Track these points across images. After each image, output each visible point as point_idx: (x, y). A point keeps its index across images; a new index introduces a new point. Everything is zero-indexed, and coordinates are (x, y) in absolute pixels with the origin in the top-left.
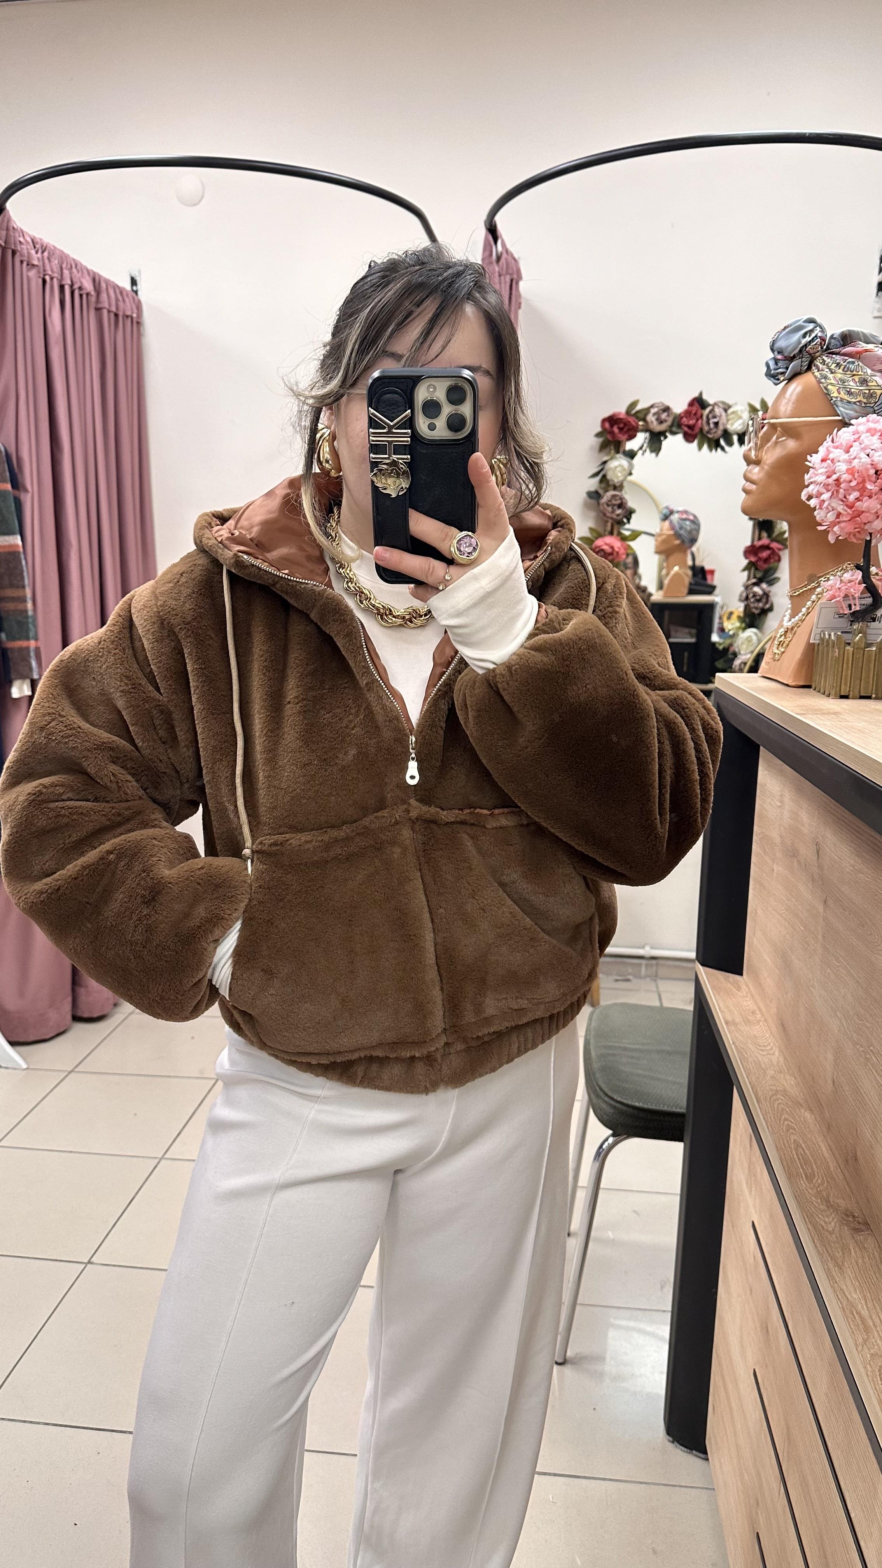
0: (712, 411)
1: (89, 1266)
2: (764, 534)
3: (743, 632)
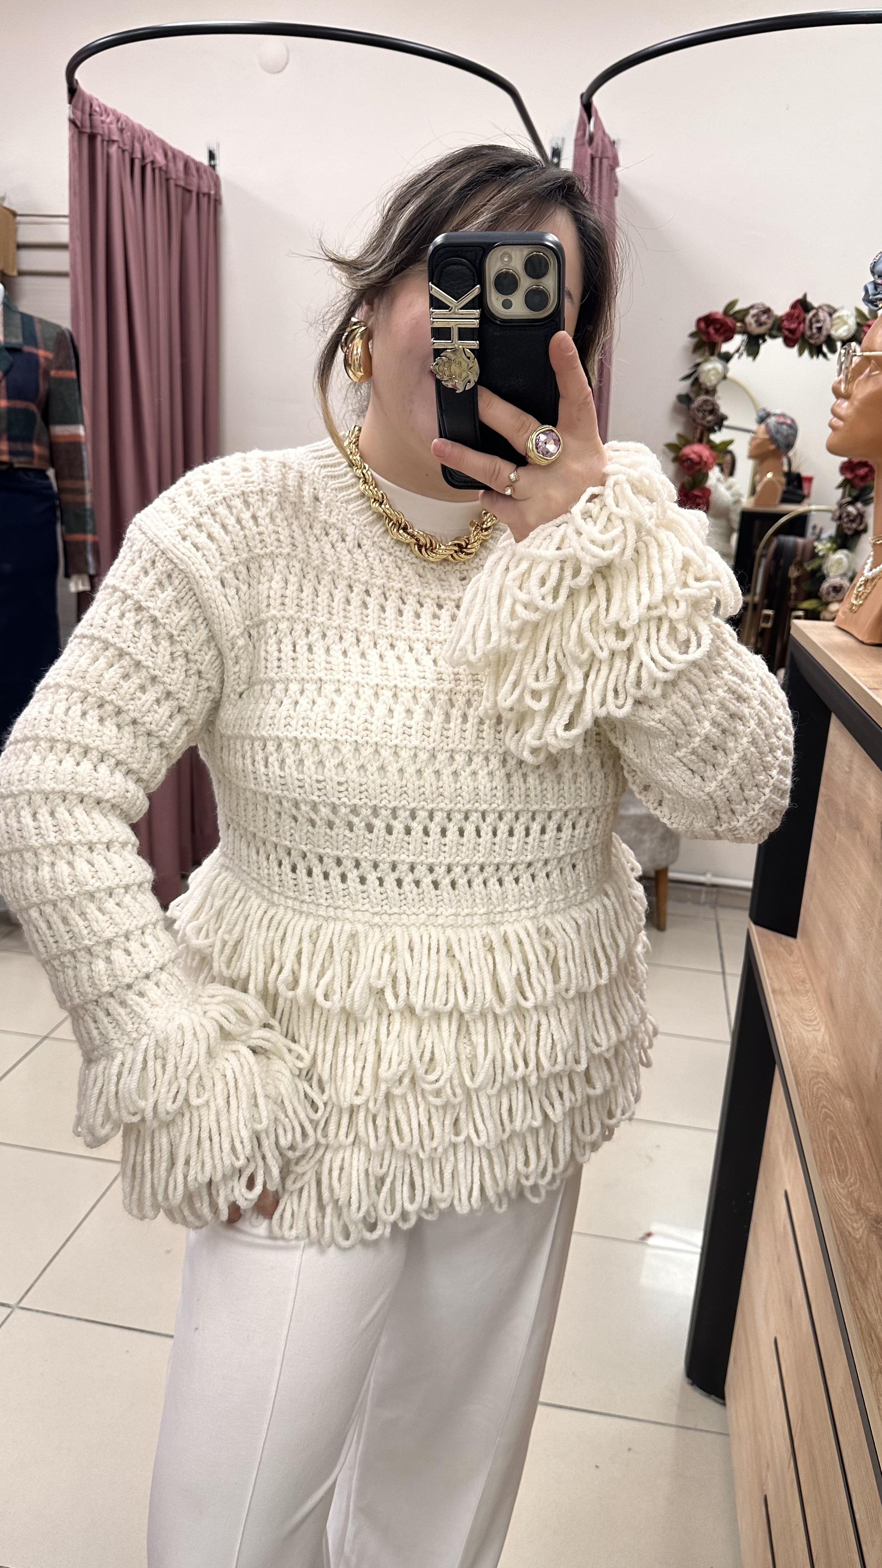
0: (816, 315)
3: (834, 553)
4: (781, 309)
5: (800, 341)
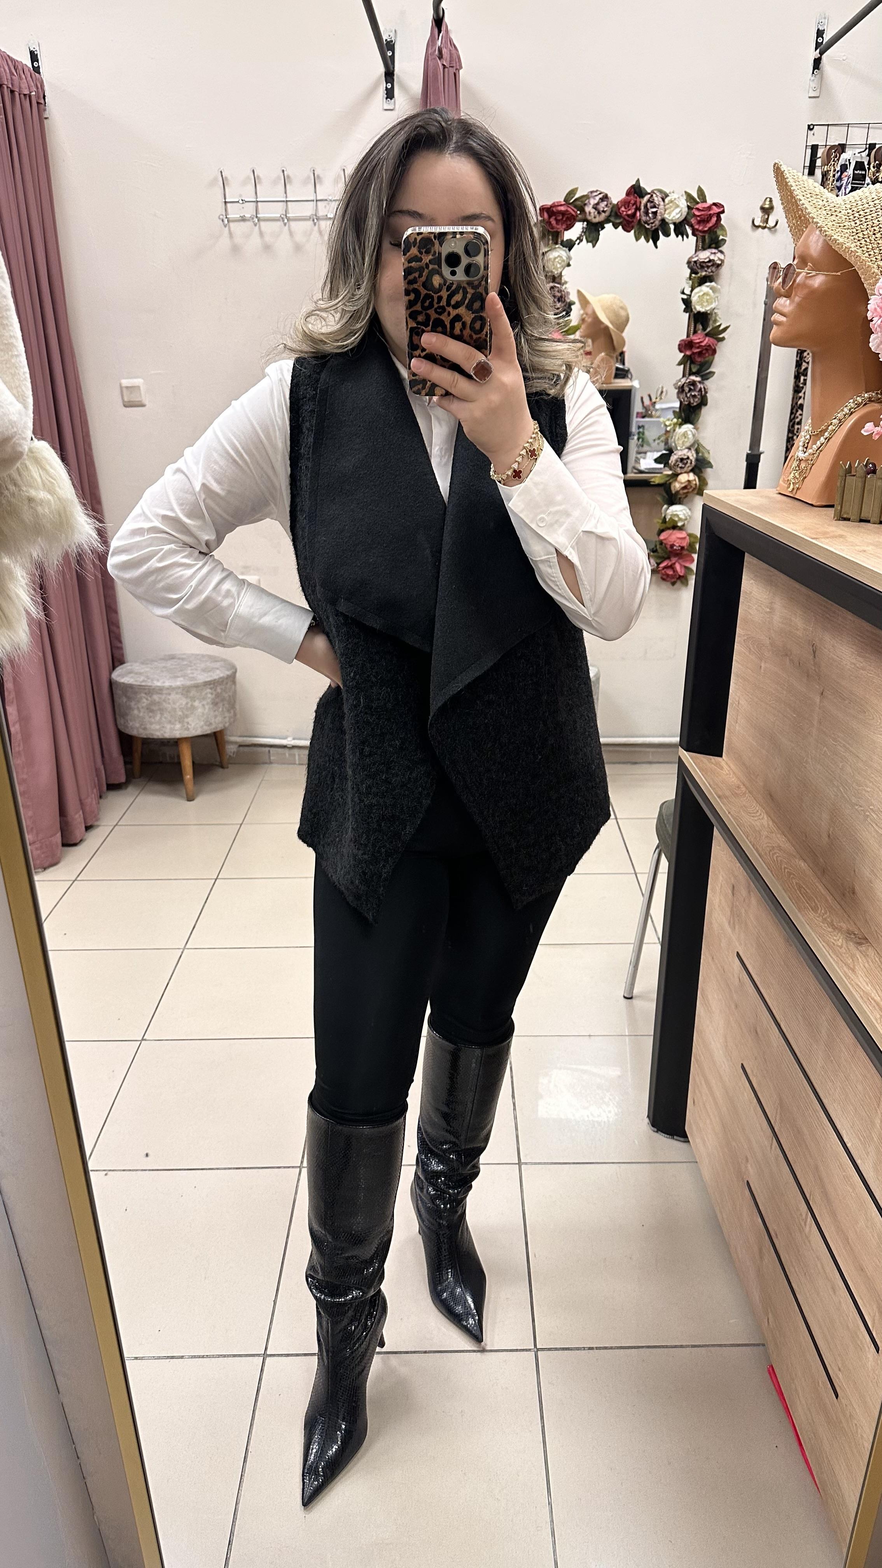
0: (649, 201)
2: (700, 327)
3: (680, 428)
4: (617, 196)
5: (636, 227)
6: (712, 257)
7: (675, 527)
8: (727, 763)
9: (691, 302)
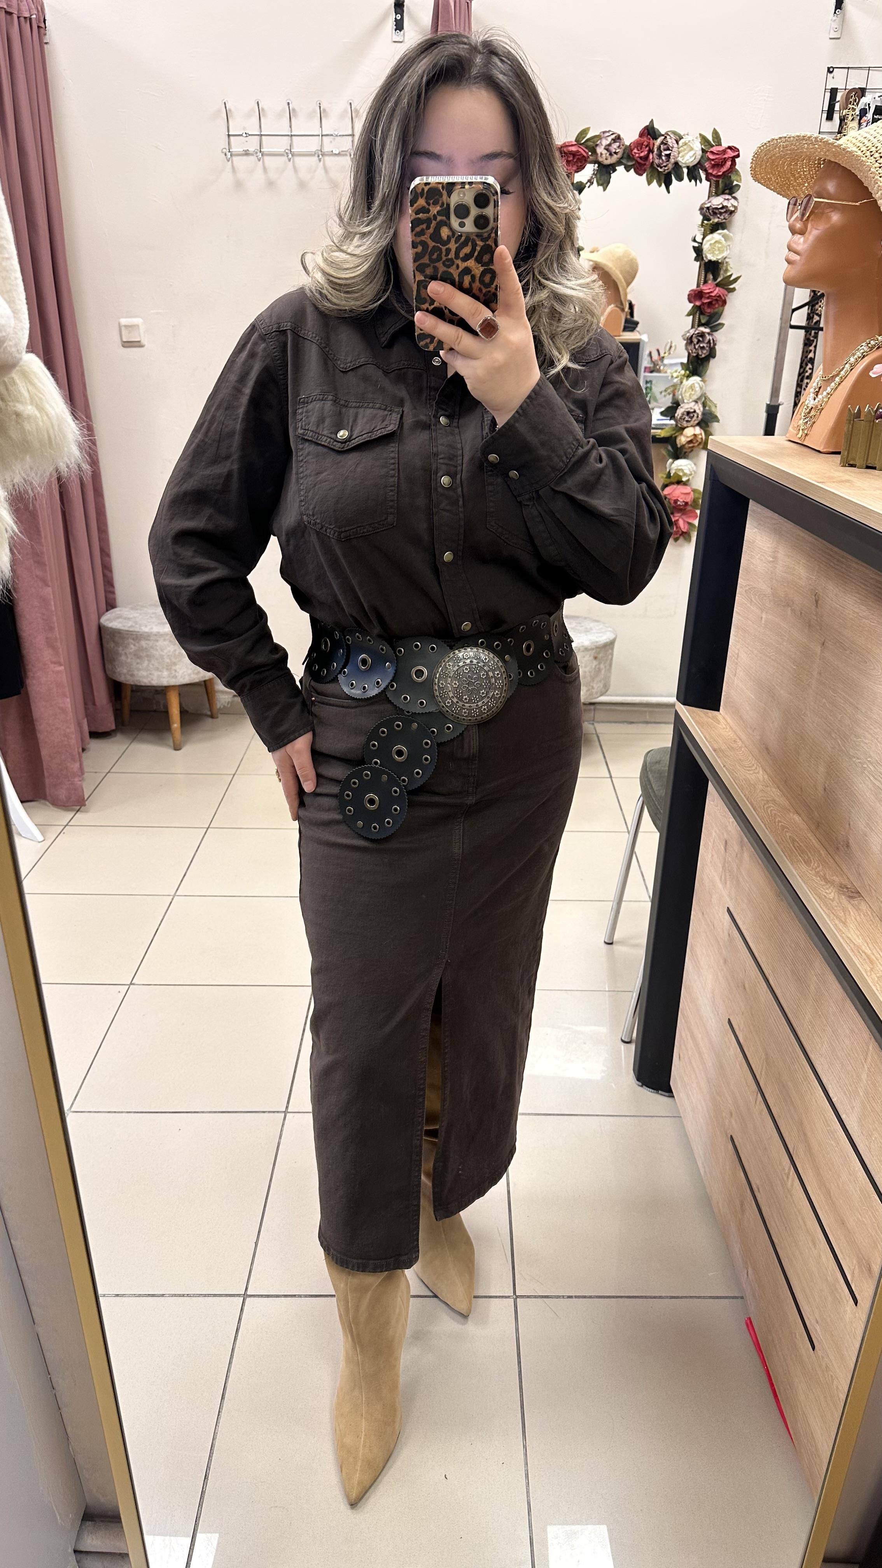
0: (662, 143)
1: (131, 986)
2: (711, 277)
3: (687, 380)
4: (630, 137)
5: (648, 170)
6: (725, 204)
7: (679, 482)
8: (724, 718)
9: (702, 250)
